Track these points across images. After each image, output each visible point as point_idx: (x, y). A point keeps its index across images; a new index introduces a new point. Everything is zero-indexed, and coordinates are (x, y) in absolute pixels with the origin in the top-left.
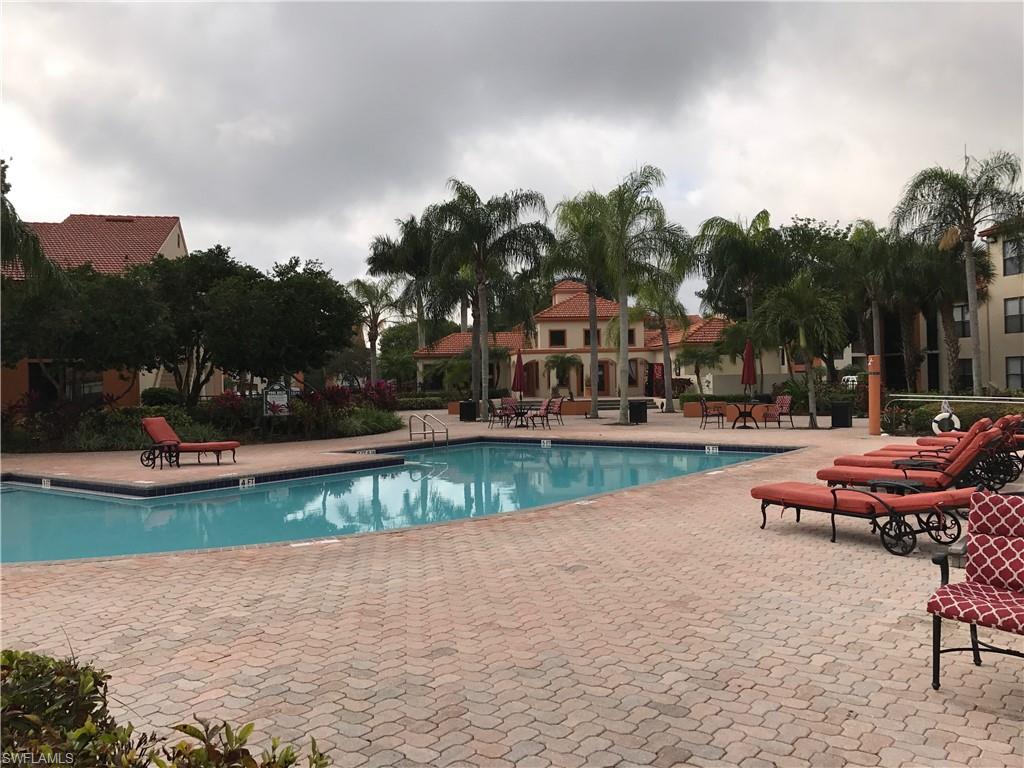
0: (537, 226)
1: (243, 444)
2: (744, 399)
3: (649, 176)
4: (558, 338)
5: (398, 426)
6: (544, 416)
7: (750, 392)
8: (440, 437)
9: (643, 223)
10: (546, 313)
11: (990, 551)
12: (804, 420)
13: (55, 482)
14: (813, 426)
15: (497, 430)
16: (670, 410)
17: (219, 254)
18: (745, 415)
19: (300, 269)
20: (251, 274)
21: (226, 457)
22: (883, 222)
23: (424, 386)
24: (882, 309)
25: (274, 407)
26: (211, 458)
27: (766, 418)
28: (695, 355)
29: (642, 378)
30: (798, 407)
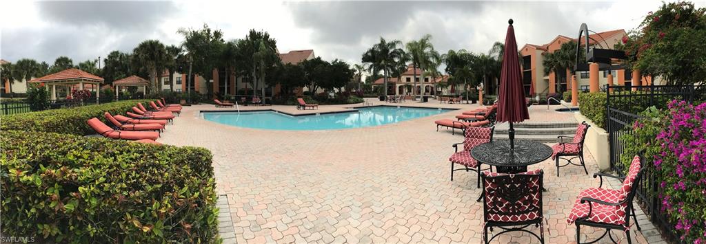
0: (400, 49)
1: (319, 105)
2: (452, 96)
3: (428, 37)
4: (408, 80)
5: (363, 102)
6: (400, 100)
7: (453, 94)
8: (371, 105)
9: (427, 50)
10: (406, 73)
11: (469, 142)
12: (465, 102)
13: (279, 112)
14: (468, 103)
15: (388, 103)
16: (436, 99)
17: (319, 58)
18: (451, 100)
19: (338, 62)
20: (327, 64)
21: (315, 108)
22: (486, 54)
23: (373, 92)
24: (487, 75)
25: (331, 96)
26: (312, 108)
27: (457, 101)
28: (442, 85)
29: (430, 91)
30: (464, 99)
